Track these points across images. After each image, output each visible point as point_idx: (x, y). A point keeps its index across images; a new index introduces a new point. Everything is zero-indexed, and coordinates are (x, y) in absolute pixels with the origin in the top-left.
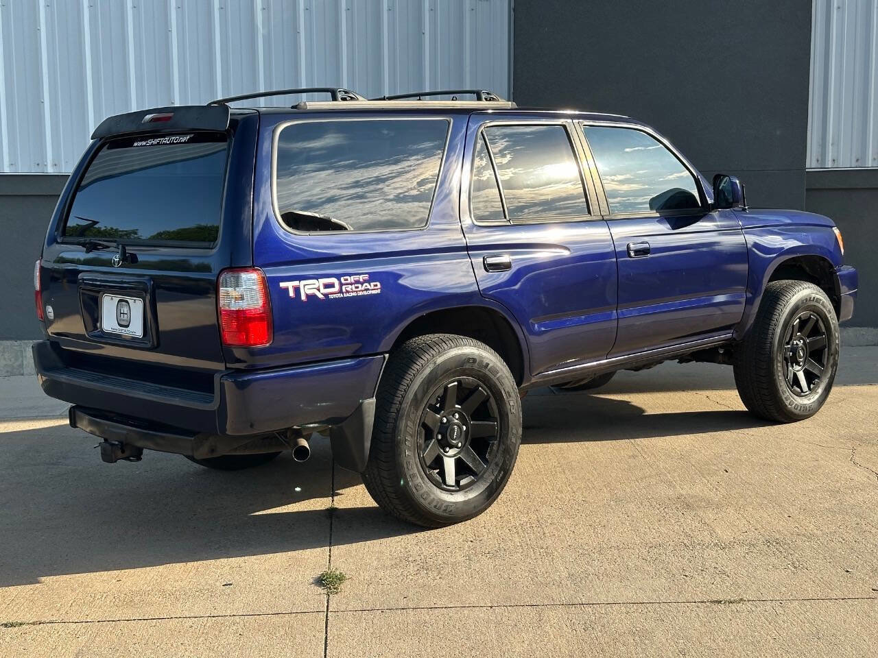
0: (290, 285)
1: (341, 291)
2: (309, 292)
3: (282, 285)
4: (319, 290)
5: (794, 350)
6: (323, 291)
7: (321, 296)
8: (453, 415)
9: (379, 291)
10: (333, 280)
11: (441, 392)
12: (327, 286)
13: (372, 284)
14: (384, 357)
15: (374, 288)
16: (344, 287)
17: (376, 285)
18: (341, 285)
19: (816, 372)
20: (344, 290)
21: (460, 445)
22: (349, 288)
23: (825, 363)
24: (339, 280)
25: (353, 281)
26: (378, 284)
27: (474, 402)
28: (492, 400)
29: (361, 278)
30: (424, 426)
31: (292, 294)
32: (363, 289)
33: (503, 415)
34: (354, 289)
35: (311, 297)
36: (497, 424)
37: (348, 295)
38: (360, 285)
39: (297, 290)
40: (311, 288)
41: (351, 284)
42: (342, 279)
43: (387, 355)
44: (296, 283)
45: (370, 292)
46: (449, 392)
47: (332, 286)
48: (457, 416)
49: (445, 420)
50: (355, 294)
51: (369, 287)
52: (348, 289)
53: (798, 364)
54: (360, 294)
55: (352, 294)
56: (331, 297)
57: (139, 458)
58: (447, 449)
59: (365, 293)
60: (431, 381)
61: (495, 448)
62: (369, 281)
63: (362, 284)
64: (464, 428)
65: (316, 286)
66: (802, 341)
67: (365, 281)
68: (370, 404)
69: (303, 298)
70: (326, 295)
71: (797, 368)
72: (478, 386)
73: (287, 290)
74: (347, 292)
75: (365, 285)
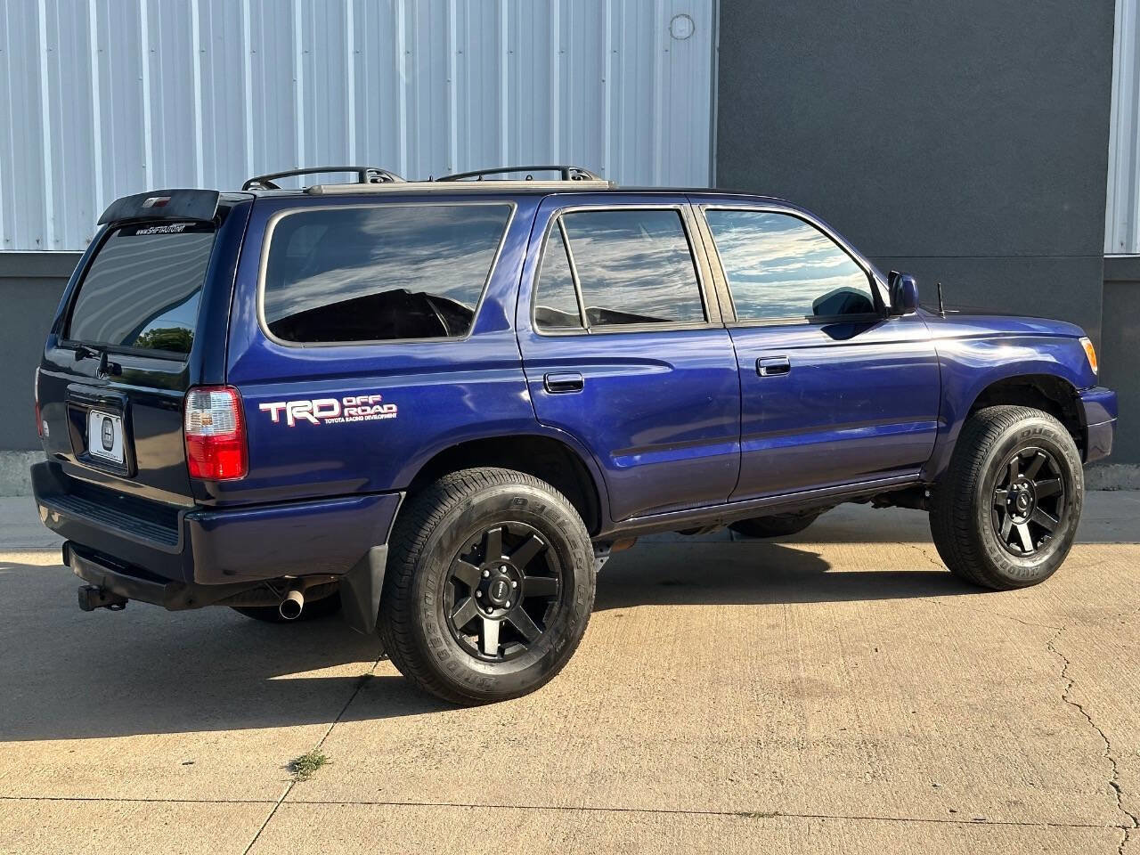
0: (273, 407)
1: (342, 415)
2: (299, 416)
3: (263, 406)
4: (312, 414)
5: (1014, 496)
6: (318, 414)
7: (313, 420)
8: (500, 568)
9: (394, 415)
10: (333, 402)
11: (478, 539)
12: (322, 409)
13: (385, 406)
14: (400, 496)
15: (389, 412)
16: (346, 410)
17: (391, 408)
18: (343, 407)
19: (1046, 525)
20: (346, 414)
21: (508, 604)
22: (353, 411)
23: (1060, 514)
24: (340, 401)
25: (359, 403)
26: (394, 407)
27: (527, 553)
28: (552, 551)
29: (371, 399)
30: (455, 580)
31: (275, 417)
32: (372, 412)
33: (567, 571)
34: (360, 413)
35: (301, 423)
36: (559, 581)
37: (351, 419)
38: (368, 408)
39: (282, 413)
40: (300, 410)
41: (357, 406)
42: (345, 400)
43: (403, 494)
44: (281, 405)
45: (382, 417)
46: (490, 540)
47: (331, 408)
48: (504, 569)
49: (487, 574)
50: (361, 419)
51: (380, 410)
52: (351, 412)
53: (1020, 514)
54: (368, 418)
55: (357, 419)
56: (327, 421)
57: (122, 606)
58: (490, 610)
59: (375, 417)
60: (462, 526)
61: (556, 609)
62: (381, 404)
63: (372, 406)
64: (515, 584)
65: (309, 408)
66: (1026, 485)
67: (376, 403)
68: (380, 553)
69: (290, 422)
70: (321, 420)
71: (1018, 519)
72: (532, 533)
73: (268, 412)
74: (351, 416)
75: (375, 407)
